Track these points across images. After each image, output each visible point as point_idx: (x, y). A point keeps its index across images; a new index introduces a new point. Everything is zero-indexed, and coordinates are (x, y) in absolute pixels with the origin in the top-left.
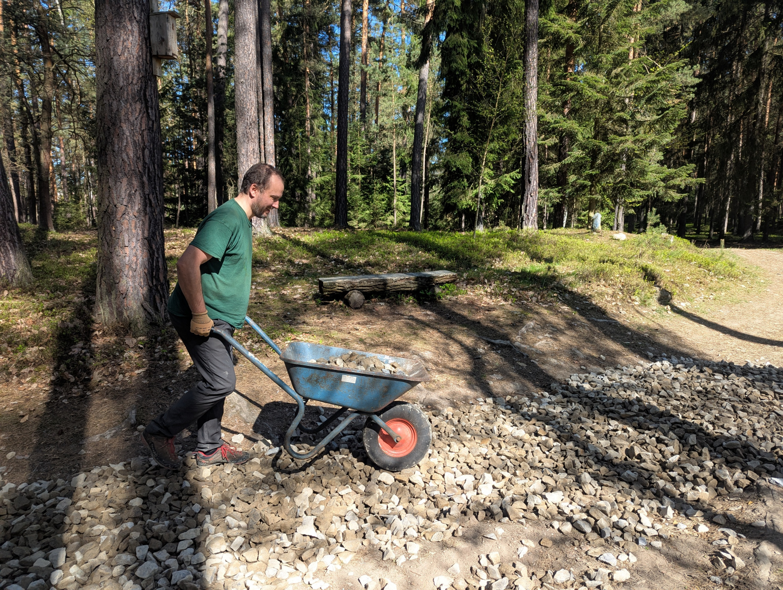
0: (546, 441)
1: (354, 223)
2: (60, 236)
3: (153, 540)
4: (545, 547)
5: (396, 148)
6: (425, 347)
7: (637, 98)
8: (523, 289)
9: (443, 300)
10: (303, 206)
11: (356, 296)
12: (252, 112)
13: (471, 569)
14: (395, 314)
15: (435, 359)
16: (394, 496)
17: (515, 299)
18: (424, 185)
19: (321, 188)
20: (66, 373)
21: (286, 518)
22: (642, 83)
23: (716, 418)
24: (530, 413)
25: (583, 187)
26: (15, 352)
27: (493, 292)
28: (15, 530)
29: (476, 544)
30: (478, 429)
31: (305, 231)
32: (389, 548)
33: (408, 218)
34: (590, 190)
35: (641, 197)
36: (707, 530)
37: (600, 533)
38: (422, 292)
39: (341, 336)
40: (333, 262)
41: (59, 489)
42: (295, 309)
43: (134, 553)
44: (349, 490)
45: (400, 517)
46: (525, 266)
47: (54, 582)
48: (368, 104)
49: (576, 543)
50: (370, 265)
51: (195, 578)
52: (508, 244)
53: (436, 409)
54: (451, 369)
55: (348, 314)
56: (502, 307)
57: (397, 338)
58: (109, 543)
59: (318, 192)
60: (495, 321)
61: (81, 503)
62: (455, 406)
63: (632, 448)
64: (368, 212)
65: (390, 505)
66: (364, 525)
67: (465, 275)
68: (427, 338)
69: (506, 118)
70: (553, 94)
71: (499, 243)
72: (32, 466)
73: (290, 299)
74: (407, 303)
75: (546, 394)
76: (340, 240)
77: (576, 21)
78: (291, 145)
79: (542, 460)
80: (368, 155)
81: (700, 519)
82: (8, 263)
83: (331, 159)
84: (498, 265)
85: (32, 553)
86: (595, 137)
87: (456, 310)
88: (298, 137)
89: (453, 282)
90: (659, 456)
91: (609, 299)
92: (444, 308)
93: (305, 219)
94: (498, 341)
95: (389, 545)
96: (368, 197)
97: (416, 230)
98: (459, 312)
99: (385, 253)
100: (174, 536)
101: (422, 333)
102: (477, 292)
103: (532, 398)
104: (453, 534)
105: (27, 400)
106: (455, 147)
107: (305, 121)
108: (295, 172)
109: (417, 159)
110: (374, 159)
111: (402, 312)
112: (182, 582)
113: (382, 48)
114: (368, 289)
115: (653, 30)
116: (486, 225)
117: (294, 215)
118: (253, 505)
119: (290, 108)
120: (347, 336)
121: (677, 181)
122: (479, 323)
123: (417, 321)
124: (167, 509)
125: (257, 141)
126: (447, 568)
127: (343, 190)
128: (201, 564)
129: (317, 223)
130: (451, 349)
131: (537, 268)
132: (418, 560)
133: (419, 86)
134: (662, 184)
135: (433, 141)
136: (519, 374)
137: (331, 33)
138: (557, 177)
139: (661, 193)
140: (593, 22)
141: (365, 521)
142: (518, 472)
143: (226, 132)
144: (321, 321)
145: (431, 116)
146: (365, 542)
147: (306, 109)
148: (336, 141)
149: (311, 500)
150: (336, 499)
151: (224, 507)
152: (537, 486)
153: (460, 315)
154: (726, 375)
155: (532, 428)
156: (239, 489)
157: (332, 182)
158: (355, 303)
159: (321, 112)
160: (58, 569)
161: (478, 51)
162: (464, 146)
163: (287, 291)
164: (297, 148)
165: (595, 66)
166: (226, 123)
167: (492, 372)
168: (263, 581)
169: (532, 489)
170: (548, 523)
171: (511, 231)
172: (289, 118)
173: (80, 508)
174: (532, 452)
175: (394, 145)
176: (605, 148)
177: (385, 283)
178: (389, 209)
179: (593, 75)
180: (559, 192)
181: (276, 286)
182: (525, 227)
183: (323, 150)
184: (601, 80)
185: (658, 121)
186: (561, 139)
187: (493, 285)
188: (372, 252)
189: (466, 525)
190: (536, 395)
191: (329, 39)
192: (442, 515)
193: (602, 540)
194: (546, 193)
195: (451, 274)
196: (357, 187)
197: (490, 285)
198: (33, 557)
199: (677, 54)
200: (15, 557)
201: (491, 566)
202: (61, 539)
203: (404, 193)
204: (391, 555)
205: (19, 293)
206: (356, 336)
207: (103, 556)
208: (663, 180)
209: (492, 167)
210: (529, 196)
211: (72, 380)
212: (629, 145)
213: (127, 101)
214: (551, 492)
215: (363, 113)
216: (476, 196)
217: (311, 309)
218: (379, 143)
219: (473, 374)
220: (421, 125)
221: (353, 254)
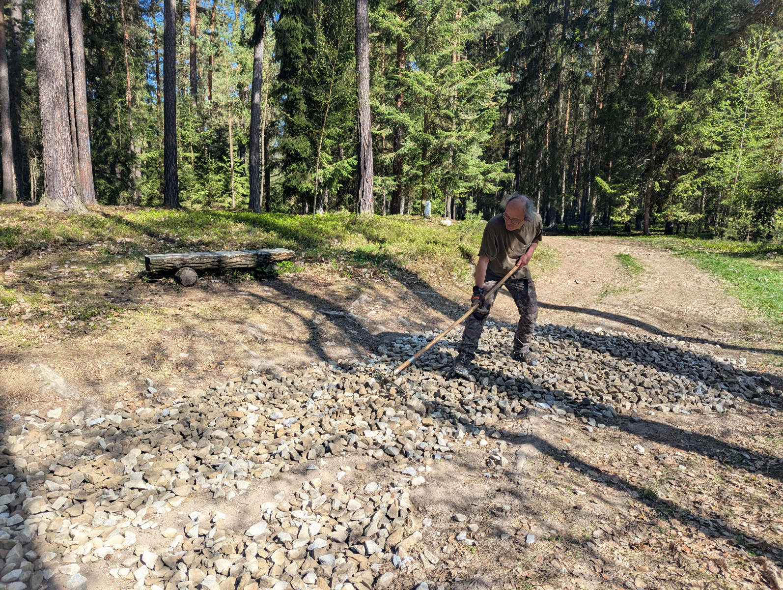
1: (187, 204)
4: (360, 470)
5: (232, 128)
6: (261, 319)
7: (460, 98)
8: (357, 267)
9: (281, 277)
10: (127, 182)
11: (189, 274)
12: (58, 75)
13: (295, 494)
14: (231, 291)
15: (275, 331)
16: (226, 448)
17: (350, 276)
18: (263, 168)
19: (148, 165)
21: (113, 477)
22: (462, 84)
23: (505, 364)
25: (416, 177)
27: (330, 269)
31: (128, 209)
32: (220, 489)
33: (247, 200)
34: (423, 181)
35: (465, 187)
36: (486, 443)
37: (406, 454)
38: (259, 269)
39: (172, 312)
40: (162, 241)
42: (117, 287)
44: (180, 447)
45: (231, 464)
46: (361, 246)
48: (199, 78)
49: (386, 464)
50: (203, 244)
51: (13, 536)
52: (347, 227)
53: (271, 374)
54: (288, 339)
55: (180, 292)
56: (338, 283)
57: (235, 313)
59: (144, 169)
60: (332, 294)
62: (291, 370)
63: (439, 391)
64: (203, 192)
65: (222, 455)
66: (194, 474)
67: (303, 254)
68: (263, 312)
69: (340, 105)
70: (387, 87)
71: (337, 225)
73: (111, 276)
74: (243, 280)
75: (374, 355)
76: (170, 219)
77: (405, 20)
78: (108, 116)
80: (201, 133)
81: (483, 436)
83: (158, 134)
84: (336, 245)
86: (425, 131)
87: (296, 286)
88: (116, 107)
89: (291, 259)
90: (459, 396)
91: (432, 275)
92: (283, 284)
93: (129, 198)
94: (332, 313)
95: (219, 487)
96: (202, 177)
97: (256, 212)
99: (221, 232)
101: (260, 307)
102: (315, 270)
103: (361, 360)
104: (281, 470)
106: (292, 130)
107: (125, 91)
108: (114, 146)
109: (256, 140)
110: (209, 137)
111: (239, 289)
113: (212, 21)
114: (201, 266)
115: (473, 37)
116: (326, 209)
117: (115, 193)
118: (75, 469)
119: (106, 74)
120: (178, 312)
121: (492, 175)
122: (315, 297)
123: (254, 296)
125: (65, 107)
126: (273, 496)
127: (172, 168)
128: (19, 524)
129: (144, 203)
130: (290, 321)
131: (372, 249)
132: (247, 494)
133: (254, 64)
134: (481, 177)
135: (272, 124)
136: (351, 340)
138: (394, 166)
139: (481, 185)
140: (418, 21)
141: (196, 471)
143: (25, 96)
144: (149, 298)
145: (269, 97)
146: (196, 487)
147: (126, 77)
148: (163, 115)
149: (139, 458)
150: (165, 456)
151: (42, 473)
153: (298, 290)
156: (59, 457)
157: (160, 159)
158: (187, 280)
159: (144, 83)
161: (312, 37)
162: (301, 130)
163: (108, 270)
164: (116, 120)
165: (423, 65)
166: (24, 84)
167: (326, 340)
170: (364, 452)
171: (351, 215)
172: (105, 85)
175: (230, 125)
176: (434, 141)
177: (220, 260)
178: (227, 190)
179: (422, 73)
180: (395, 181)
181: (94, 265)
182: (362, 212)
183: (148, 124)
184: (429, 79)
185: (476, 120)
186: (395, 131)
187: (330, 263)
188: (206, 231)
190: (365, 357)
191: (152, 3)
192: (272, 457)
193: (407, 460)
194: (383, 181)
195: (289, 251)
196: (190, 166)
197: (327, 263)
199: (493, 61)
201: (312, 489)
203: (242, 175)
204: (222, 493)
206: (188, 311)
208: (483, 174)
209: (329, 152)
210: (365, 182)
212: (453, 140)
215: (194, 87)
216: (315, 179)
217: (137, 287)
218: (214, 121)
219: (308, 342)
220: (258, 106)
221: (185, 233)
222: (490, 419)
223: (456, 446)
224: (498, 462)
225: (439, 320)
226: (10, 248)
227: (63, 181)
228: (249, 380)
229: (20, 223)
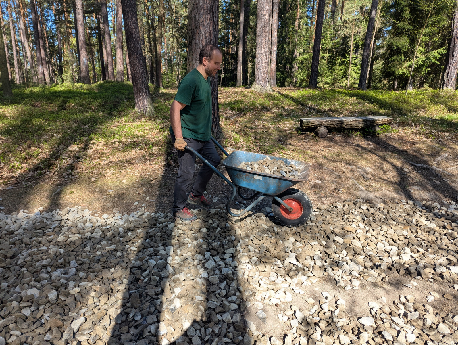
0: (452, 234)
1: (321, 85)
2: (166, 91)
3: (213, 251)
4: (447, 299)
5: (354, 35)
6: (367, 164)
8: (441, 131)
9: (381, 136)
10: (290, 74)
11: (322, 130)
12: (266, 16)
13: (394, 302)
14: (347, 143)
15: (373, 173)
16: (344, 251)
17: (434, 138)
18: (371, 60)
19: (302, 63)
20: (171, 161)
21: (280, 252)
24: (440, 214)
26: (148, 149)
27: (418, 132)
28: (151, 234)
29: (397, 288)
30: (401, 219)
31: (291, 89)
32: (341, 279)
33: (358, 81)
38: (366, 130)
39: (313, 153)
40: (308, 109)
41: (168, 218)
42: (285, 136)
43: (204, 255)
44: (316, 243)
45: (347, 263)
46: (443, 115)
47: (169, 262)
48: (337, 7)
50: (331, 111)
51: (233, 274)
52: (431, 100)
53: (372, 203)
54: (384, 180)
55: (317, 141)
56: (423, 142)
58: (192, 248)
59: (300, 65)
60: (418, 151)
61: (178, 226)
62: (385, 203)
64: (330, 78)
65: (341, 256)
66: (325, 264)
67: (398, 120)
68: (368, 159)
71: (424, 98)
72: (157, 205)
73: (282, 129)
74: (355, 136)
75: (453, 203)
76: (313, 95)
78: (286, 36)
79: (448, 245)
80: (334, 41)
82: (144, 104)
83: (309, 44)
84: (423, 114)
85: (158, 247)
87: (390, 142)
88: (290, 31)
89: (389, 124)
92: (381, 141)
93: (291, 82)
94: (419, 165)
95: (340, 278)
96: (331, 68)
97: (363, 90)
98: (392, 144)
99: (342, 104)
100: (222, 250)
101: (365, 156)
102: (406, 131)
103: (442, 204)
104: (382, 279)
105: (154, 173)
106: (398, 32)
107: (295, 21)
108: (287, 53)
109: (368, 42)
110: (338, 43)
111: (352, 142)
112: (227, 274)
114: (331, 126)
116: (414, 86)
117: (284, 80)
118: (262, 242)
119: (287, 12)
120: (316, 154)
122: (406, 152)
123: (362, 148)
124: (219, 236)
125: (267, 34)
126: (378, 299)
127: (316, 64)
128: (236, 267)
129: (298, 85)
130: (385, 167)
131: (453, 117)
132: (359, 290)
135: (380, 29)
136: (434, 187)
141: (326, 262)
142: (429, 250)
143: (249, 31)
144: (300, 144)
145: (381, 12)
146: (326, 274)
147: (297, 12)
149: (294, 244)
150: (308, 247)
151: (247, 240)
152: (443, 260)
153: (392, 146)
155: (441, 223)
156: (255, 232)
157: (309, 59)
158: (322, 134)
159: (305, 14)
160: (170, 256)
162: (406, 31)
163: (281, 125)
164: (289, 38)
166: (250, 24)
167: (413, 184)
168: (268, 282)
169: (439, 262)
170: (450, 285)
171: (433, 91)
172: (286, 19)
173: (178, 229)
174: (441, 239)
175: (353, 34)
177: (342, 122)
178: (345, 75)
181: (274, 122)
182: (445, 88)
183: (305, 39)
187: (418, 127)
188: (333, 103)
189: (391, 276)
190: (445, 202)
192: (375, 267)
195: (388, 118)
196: (325, 62)
197: (416, 127)
198: (159, 248)
200: (152, 247)
201: (407, 303)
202: (171, 242)
203: (356, 65)
204: (342, 284)
205: (148, 119)
206: (322, 154)
207: (189, 254)
209: (424, 46)
210: (451, 66)
211: (174, 165)
213: (203, 14)
214: (454, 266)
215: (333, 12)
216: (410, 66)
217: (294, 136)
218: (341, 33)
219: (397, 184)
220: (373, 18)
221: (321, 104)
226: (238, 111)
227: (263, 75)
228: (358, 205)
229: (243, 98)
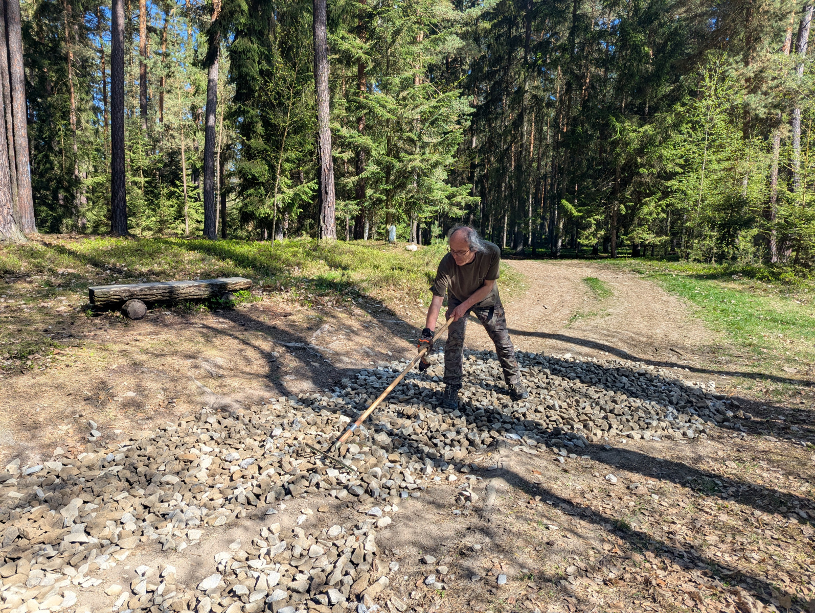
1: (136, 231)
4: (323, 512)
5: (185, 151)
6: (217, 353)
7: (423, 121)
8: (319, 295)
9: (238, 307)
10: (70, 209)
11: (137, 306)
13: (252, 541)
14: (183, 323)
15: (227, 365)
16: (177, 494)
17: (311, 305)
18: (219, 193)
19: (93, 191)
21: (51, 530)
22: (425, 107)
23: (474, 394)
24: (320, 406)
25: (380, 201)
27: (289, 298)
31: (71, 238)
32: (170, 539)
33: (202, 226)
34: (387, 204)
35: (430, 212)
36: (456, 478)
37: (371, 494)
38: (213, 300)
39: (118, 347)
40: (108, 272)
42: (58, 323)
44: (126, 495)
45: (182, 511)
46: (323, 273)
48: (150, 99)
49: (350, 505)
50: (154, 274)
52: (308, 253)
53: (227, 411)
54: (244, 373)
55: (127, 326)
56: (298, 312)
57: (188, 347)
59: (90, 195)
60: (292, 325)
62: (248, 408)
64: (153, 219)
65: (172, 503)
66: (142, 524)
67: (261, 283)
68: (220, 345)
69: (299, 128)
70: (348, 109)
71: (297, 252)
73: (52, 311)
74: (197, 311)
75: (336, 388)
76: (117, 248)
77: (365, 43)
78: (50, 139)
80: (152, 157)
81: (451, 471)
83: (104, 158)
84: (296, 273)
86: (388, 155)
88: (59, 130)
89: (248, 289)
91: (398, 302)
92: (239, 315)
93: (73, 225)
94: (292, 344)
95: (169, 537)
96: (152, 203)
97: (211, 239)
99: (173, 261)
101: (215, 341)
102: (274, 299)
103: (323, 394)
104: (237, 516)
106: (249, 154)
107: (69, 113)
108: (57, 171)
109: (210, 164)
110: (160, 161)
111: (193, 321)
113: (163, 41)
114: (151, 298)
115: (435, 60)
116: (286, 235)
117: (57, 221)
119: (49, 96)
120: (125, 347)
121: (458, 199)
122: (274, 328)
123: (209, 329)
126: (228, 545)
127: (120, 193)
129: (89, 231)
130: (248, 355)
131: (334, 276)
132: (198, 544)
133: (208, 86)
134: (447, 201)
135: (228, 147)
136: (312, 373)
137: (101, 16)
138: (356, 190)
139: (447, 209)
140: (379, 45)
141: (144, 520)
144: (93, 333)
145: (224, 119)
146: (144, 539)
147: (70, 98)
148: (110, 138)
149: (81, 509)
150: (110, 505)
153: (255, 320)
154: (485, 360)
157: (107, 184)
158: (135, 313)
159: (90, 104)
161: (269, 59)
162: (258, 153)
163: (48, 304)
164: (59, 143)
165: (385, 87)
167: (286, 374)
170: (327, 492)
171: (311, 241)
172: (48, 107)
175: (183, 148)
176: (398, 165)
177: (172, 291)
178: (180, 216)
179: (384, 96)
180: (358, 205)
181: (33, 299)
182: (324, 237)
183: (94, 148)
184: (391, 101)
185: (440, 143)
186: (357, 154)
187: (290, 291)
188: (157, 260)
190: (327, 390)
191: (99, 22)
192: (227, 503)
193: (372, 499)
194: (345, 206)
195: (246, 280)
196: (140, 191)
197: (287, 292)
199: (456, 84)
201: (271, 535)
203: (196, 200)
204: (172, 544)
206: (137, 347)
208: (448, 197)
209: (289, 176)
210: (327, 207)
212: (417, 163)
215: (144, 109)
216: (274, 204)
218: (166, 144)
219: (267, 377)
220: (212, 128)
221: (133, 262)
222: (459, 453)
223: (424, 483)
224: (468, 499)
225: (405, 350)
228: (203, 418)
